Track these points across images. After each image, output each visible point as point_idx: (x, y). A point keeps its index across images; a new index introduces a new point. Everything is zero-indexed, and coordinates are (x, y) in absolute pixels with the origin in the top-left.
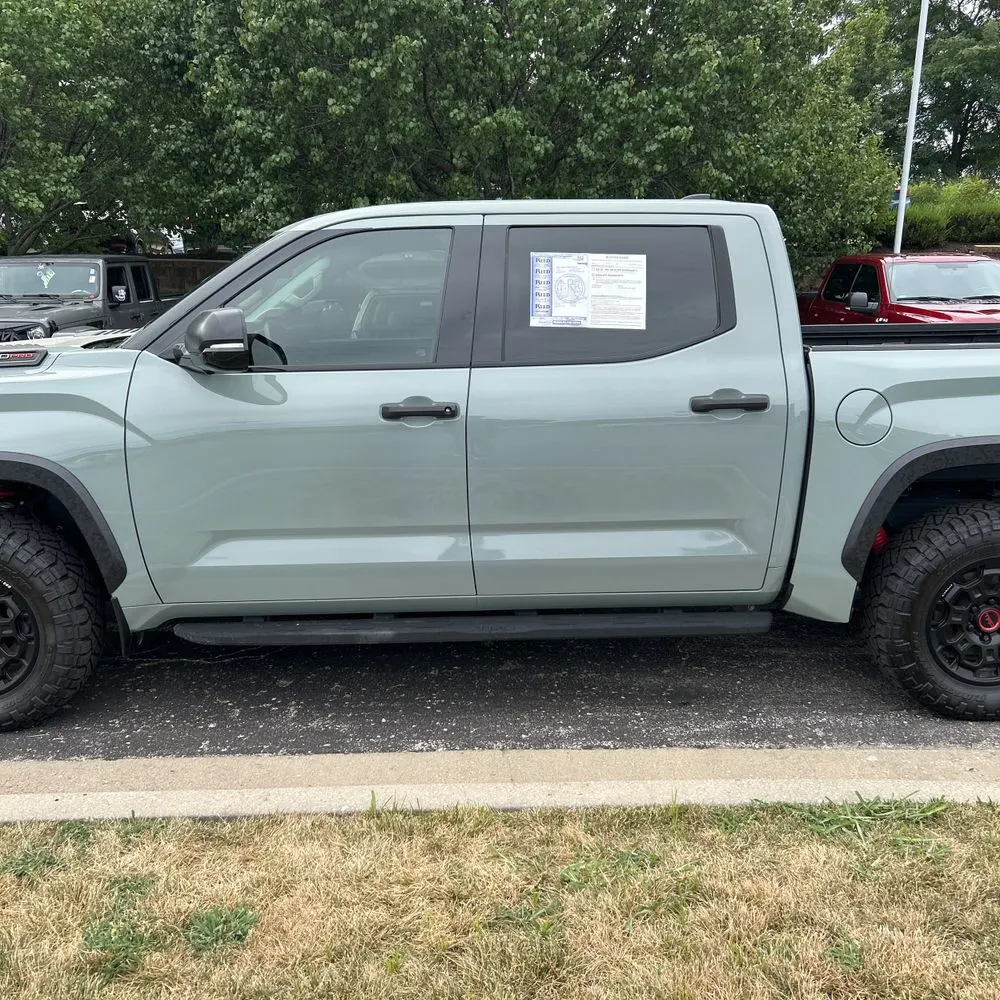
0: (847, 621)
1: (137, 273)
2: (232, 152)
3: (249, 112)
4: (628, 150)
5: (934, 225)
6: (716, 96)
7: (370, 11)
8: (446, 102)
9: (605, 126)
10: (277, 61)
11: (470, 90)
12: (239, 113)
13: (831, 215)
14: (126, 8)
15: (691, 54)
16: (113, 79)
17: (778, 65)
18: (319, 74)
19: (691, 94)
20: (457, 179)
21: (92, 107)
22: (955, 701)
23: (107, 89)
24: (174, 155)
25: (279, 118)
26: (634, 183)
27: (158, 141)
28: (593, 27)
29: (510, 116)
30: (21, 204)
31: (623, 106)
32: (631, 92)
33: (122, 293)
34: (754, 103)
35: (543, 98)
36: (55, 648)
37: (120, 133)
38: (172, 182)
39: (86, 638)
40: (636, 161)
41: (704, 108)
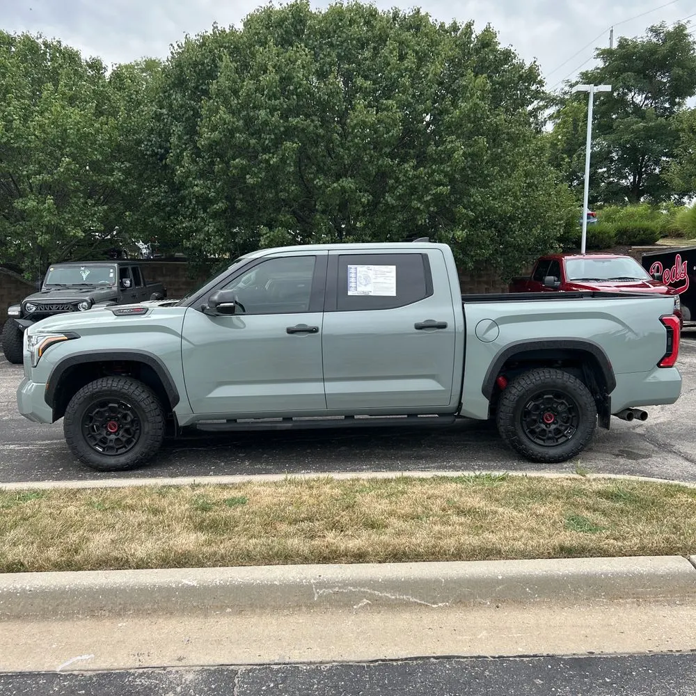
0: (486, 419)
1: (134, 270)
2: (191, 202)
3: (202, 182)
4: (414, 199)
5: (606, 235)
6: (463, 169)
7: (270, 130)
8: (312, 176)
9: (401, 187)
10: (218, 155)
11: (326, 168)
12: (196, 183)
13: (535, 232)
14: (131, 125)
15: (448, 147)
16: (122, 163)
17: (499, 150)
18: (242, 162)
19: (449, 169)
20: (318, 217)
21: (112, 180)
22: (535, 453)
23: (120, 169)
24: (157, 204)
25: (218, 185)
26: (418, 217)
27: (149, 197)
28: (393, 135)
29: (348, 183)
30: (72, 234)
31: (410, 176)
32: (415, 168)
33: (128, 282)
34: (486, 172)
35: (366, 172)
36: (148, 433)
37: (126, 192)
38: (154, 219)
39: (161, 429)
40: (419, 205)
41: (457, 176)
